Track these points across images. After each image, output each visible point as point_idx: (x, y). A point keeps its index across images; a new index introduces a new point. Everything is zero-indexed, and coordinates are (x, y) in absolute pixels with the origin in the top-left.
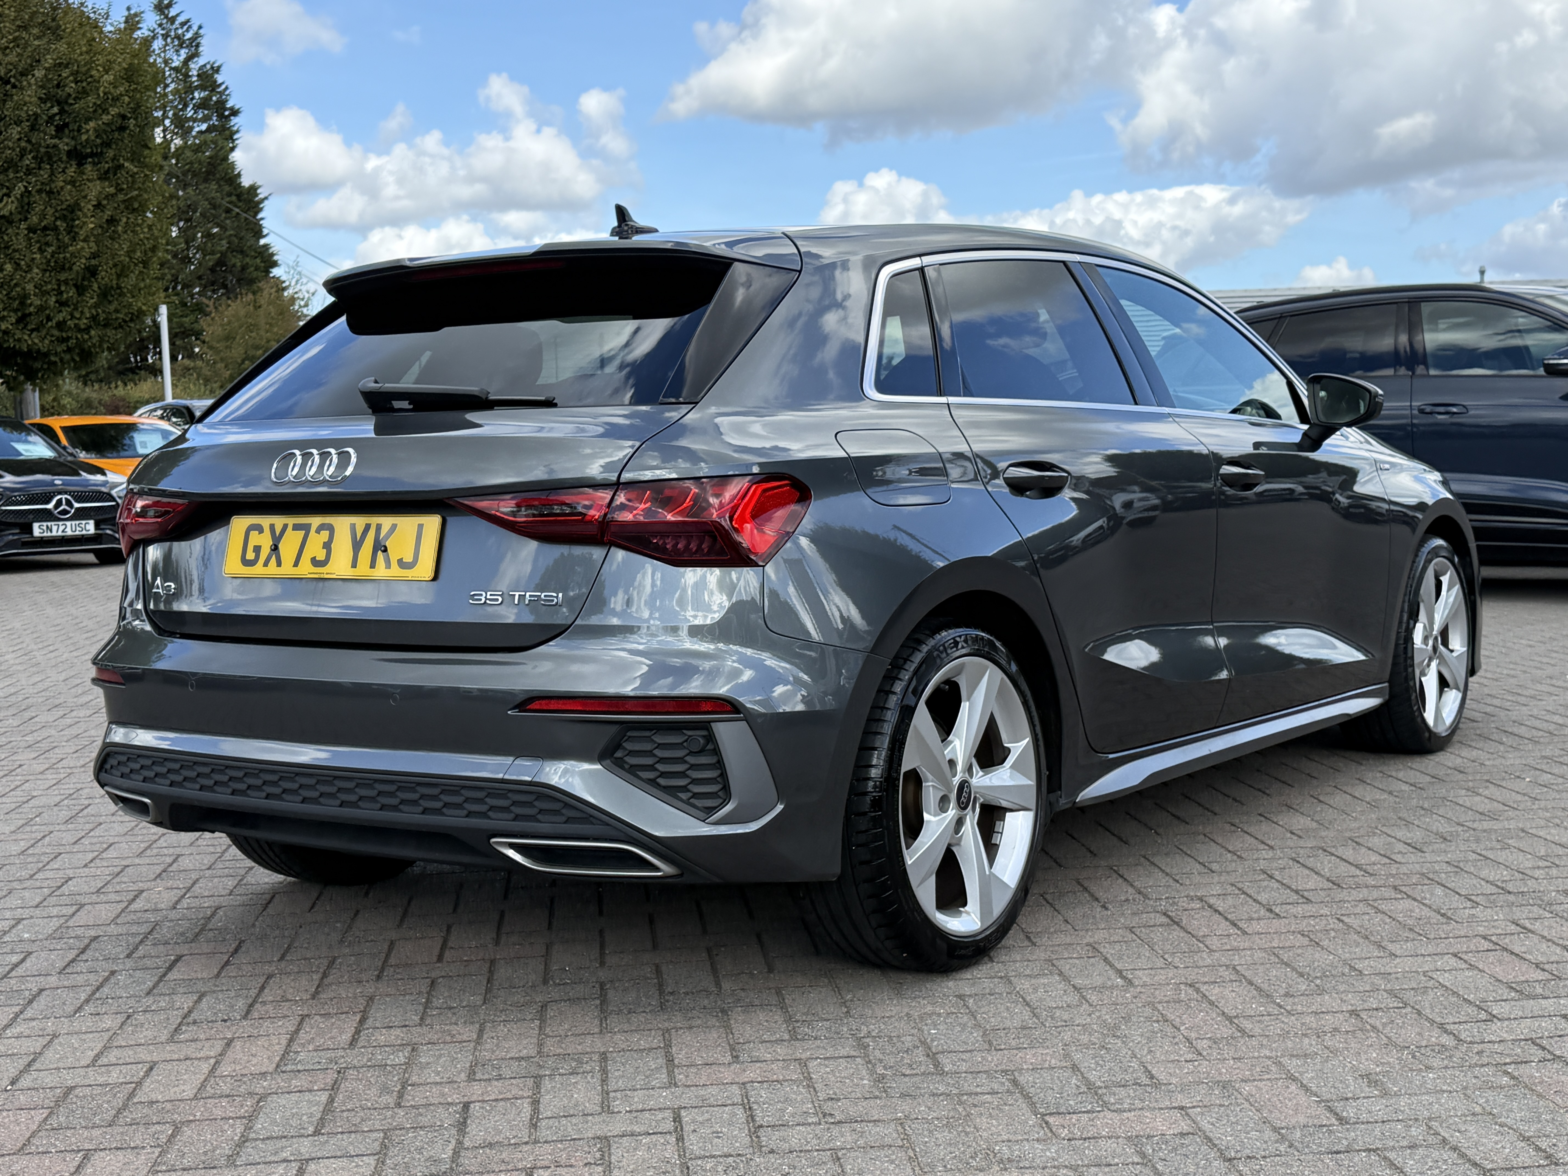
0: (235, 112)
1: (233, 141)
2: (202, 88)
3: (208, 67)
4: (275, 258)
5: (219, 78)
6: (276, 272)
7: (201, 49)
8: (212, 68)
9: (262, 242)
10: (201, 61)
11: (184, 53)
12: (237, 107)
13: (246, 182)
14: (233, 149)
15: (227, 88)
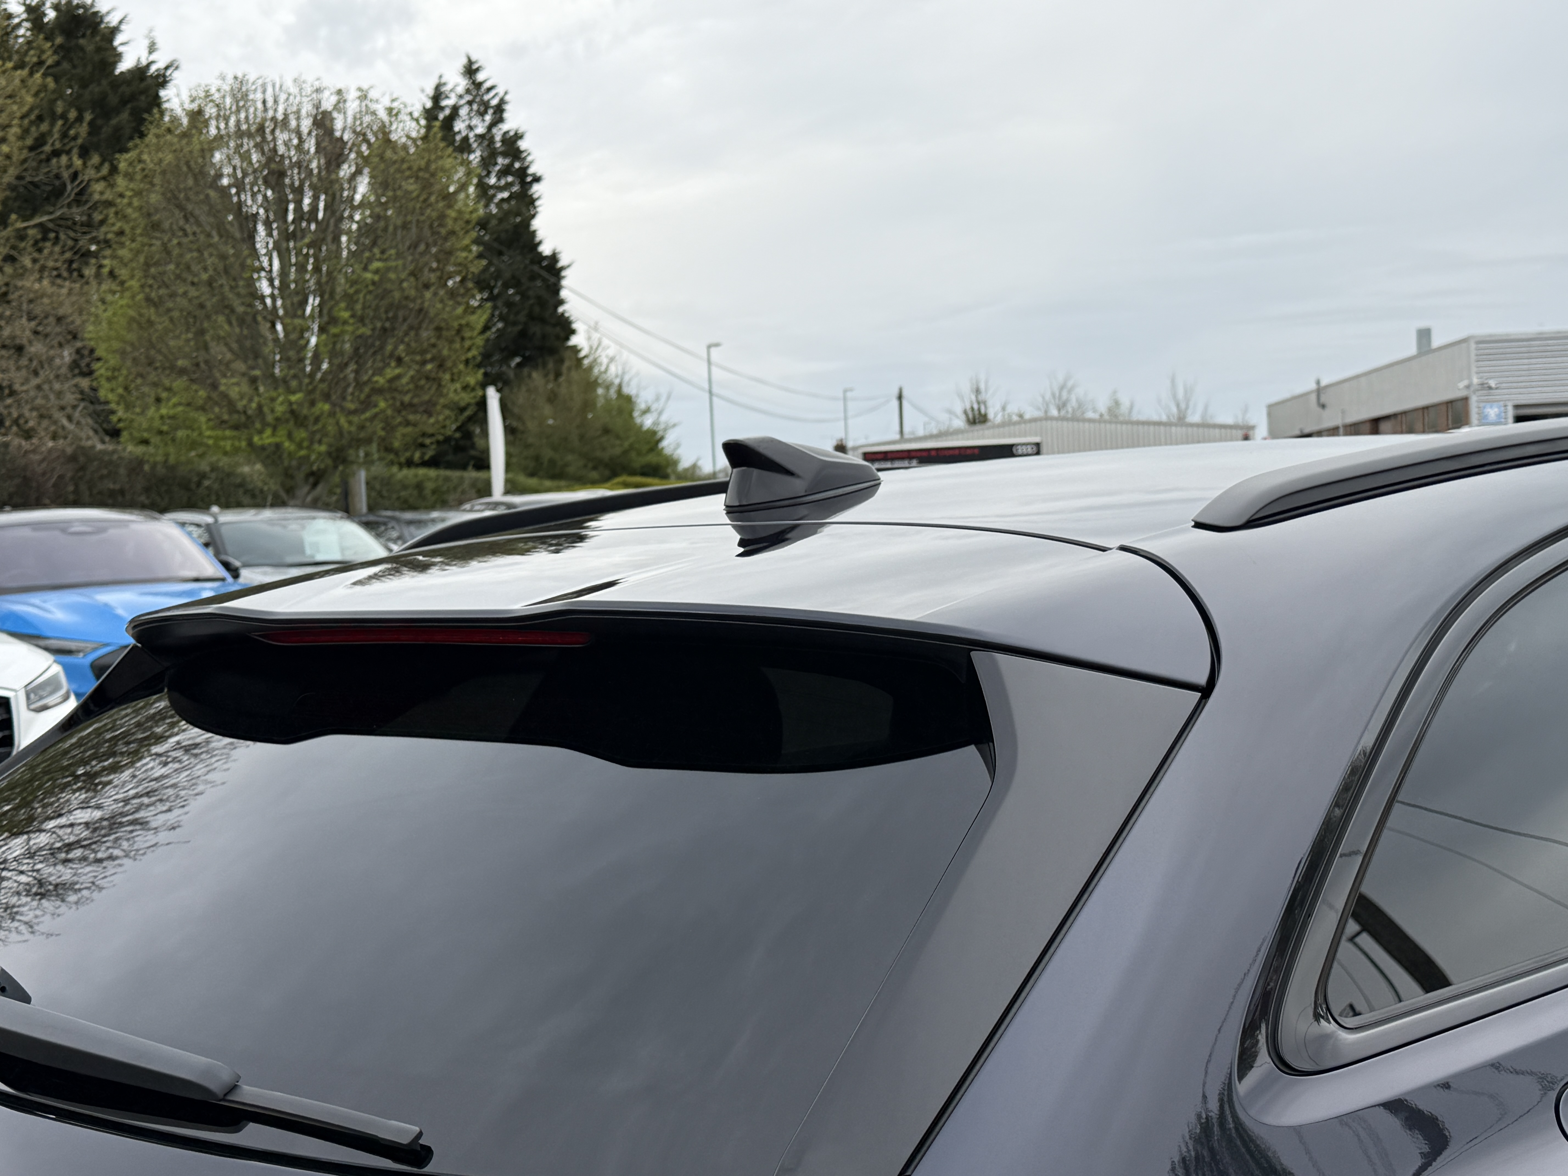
0: (537, 179)
1: (535, 208)
2: (505, 155)
3: (512, 133)
4: (574, 326)
5: (523, 145)
6: (574, 341)
7: (506, 115)
8: (516, 134)
9: (560, 310)
10: (504, 127)
11: (488, 118)
12: (538, 175)
13: (546, 249)
14: (533, 216)
15: (529, 154)
